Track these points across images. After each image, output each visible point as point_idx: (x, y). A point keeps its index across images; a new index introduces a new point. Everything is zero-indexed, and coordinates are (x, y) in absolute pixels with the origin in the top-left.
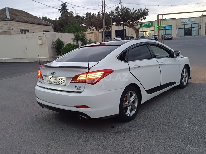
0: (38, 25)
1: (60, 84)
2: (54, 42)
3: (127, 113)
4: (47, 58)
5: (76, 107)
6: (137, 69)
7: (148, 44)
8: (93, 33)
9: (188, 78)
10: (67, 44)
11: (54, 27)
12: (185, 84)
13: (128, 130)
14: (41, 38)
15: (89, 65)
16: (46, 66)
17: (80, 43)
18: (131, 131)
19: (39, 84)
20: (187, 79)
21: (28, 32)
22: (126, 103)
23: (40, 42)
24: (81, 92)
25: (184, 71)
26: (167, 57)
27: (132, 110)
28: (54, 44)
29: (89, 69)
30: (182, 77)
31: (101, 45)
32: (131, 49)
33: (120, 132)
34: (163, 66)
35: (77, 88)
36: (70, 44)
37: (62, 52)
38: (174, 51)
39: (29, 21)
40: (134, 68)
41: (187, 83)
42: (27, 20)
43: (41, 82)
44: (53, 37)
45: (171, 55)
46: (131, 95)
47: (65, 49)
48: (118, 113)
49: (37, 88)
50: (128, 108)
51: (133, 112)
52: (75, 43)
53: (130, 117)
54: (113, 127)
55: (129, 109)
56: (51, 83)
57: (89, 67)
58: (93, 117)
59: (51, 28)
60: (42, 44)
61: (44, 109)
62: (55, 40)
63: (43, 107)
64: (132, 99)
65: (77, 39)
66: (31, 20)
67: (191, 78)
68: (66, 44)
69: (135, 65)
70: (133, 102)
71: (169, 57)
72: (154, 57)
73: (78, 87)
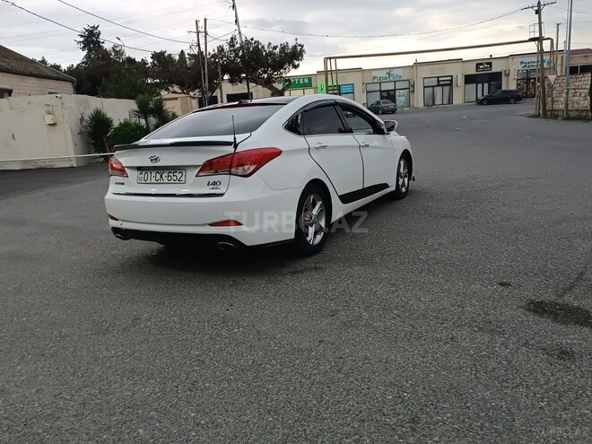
0: (34, 78)
1: (172, 181)
2: (86, 118)
3: (308, 239)
4: (69, 159)
5: (211, 225)
6: (323, 150)
7: (336, 104)
8: (176, 99)
9: (409, 179)
10: (121, 124)
11: (75, 84)
12: (404, 189)
13: (316, 268)
14: (50, 109)
15: (235, 138)
18: (320, 269)
20: (406, 180)
21: (10, 95)
23: (49, 119)
24: (221, 195)
25: (402, 163)
26: (370, 133)
27: (316, 233)
28: (84, 124)
29: (236, 147)
30: (399, 175)
32: (307, 111)
34: (366, 148)
35: (212, 187)
36: (125, 125)
37: (106, 144)
38: (383, 123)
39: (9, 68)
40: (317, 148)
41: (407, 189)
42: (4, 64)
43: (123, 184)
44: (81, 108)
45: (377, 130)
46: (314, 204)
47: (115, 135)
48: (294, 237)
51: (319, 237)
53: (312, 246)
54: (284, 266)
55: (311, 230)
56: (148, 181)
57: (235, 142)
58: (248, 243)
59: (69, 86)
60: (54, 124)
62: (88, 113)
64: (315, 212)
65: (144, 111)
66: (15, 65)
67: (414, 179)
68: (116, 124)
69: (318, 143)
70: (318, 217)
71: (374, 134)
72: (349, 131)
73: (215, 183)
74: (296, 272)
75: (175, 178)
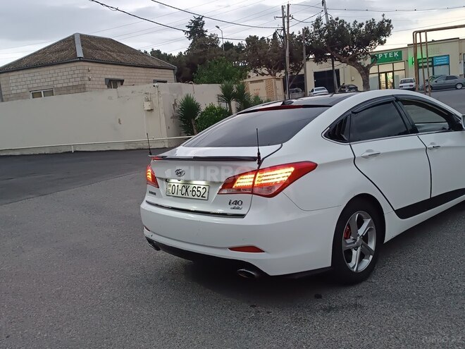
0: (143, 69)
1: (196, 197)
2: (178, 104)
3: (351, 265)
4: (163, 141)
5: (232, 249)
6: (373, 159)
7: (397, 99)
8: (261, 80)
10: (207, 108)
11: (176, 71)
13: (356, 305)
14: (149, 96)
15: (259, 154)
16: (164, 158)
17: (234, 103)
18: (361, 307)
19: (149, 198)
21: (122, 85)
22: (348, 241)
23: (147, 106)
24: (242, 216)
26: (444, 130)
27: (362, 257)
28: (176, 109)
29: (260, 163)
31: (285, 106)
32: (355, 113)
33: (336, 309)
34: (435, 150)
35: (233, 206)
36: (211, 109)
37: (194, 126)
38: (460, 115)
39: (123, 61)
40: (366, 157)
42: (118, 58)
43: (155, 194)
44: (174, 94)
45: (454, 125)
46: (360, 223)
47: (201, 118)
48: (330, 265)
49: (144, 206)
50: (354, 252)
51: (366, 262)
52: (224, 105)
53: (357, 273)
54: (318, 297)
55: (356, 254)
56: (175, 195)
57: (259, 157)
58: (271, 274)
59: (170, 75)
60: (152, 110)
61: (161, 253)
62: (181, 99)
63: (158, 249)
64: (361, 231)
65: (227, 96)
66: (127, 58)
68: (203, 109)
69: (368, 151)
70: (365, 238)
71: (449, 130)
72: (413, 130)
73: (236, 202)
74: (329, 309)
75: (198, 193)
